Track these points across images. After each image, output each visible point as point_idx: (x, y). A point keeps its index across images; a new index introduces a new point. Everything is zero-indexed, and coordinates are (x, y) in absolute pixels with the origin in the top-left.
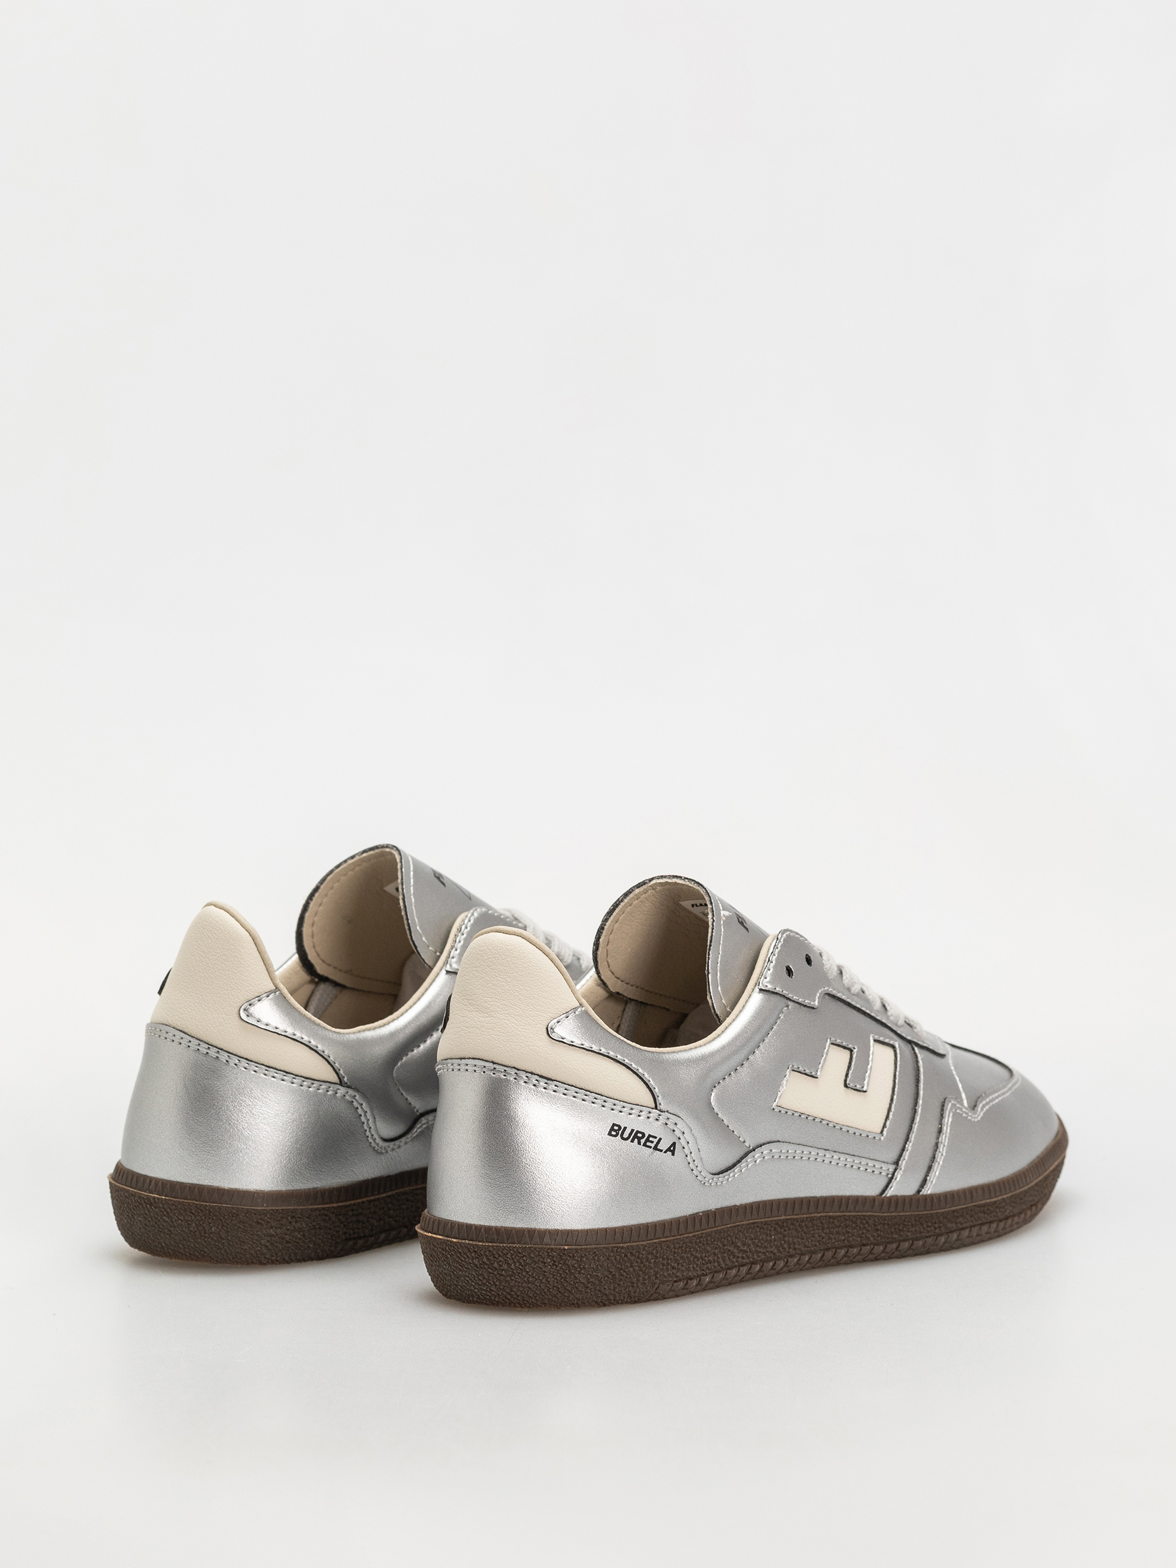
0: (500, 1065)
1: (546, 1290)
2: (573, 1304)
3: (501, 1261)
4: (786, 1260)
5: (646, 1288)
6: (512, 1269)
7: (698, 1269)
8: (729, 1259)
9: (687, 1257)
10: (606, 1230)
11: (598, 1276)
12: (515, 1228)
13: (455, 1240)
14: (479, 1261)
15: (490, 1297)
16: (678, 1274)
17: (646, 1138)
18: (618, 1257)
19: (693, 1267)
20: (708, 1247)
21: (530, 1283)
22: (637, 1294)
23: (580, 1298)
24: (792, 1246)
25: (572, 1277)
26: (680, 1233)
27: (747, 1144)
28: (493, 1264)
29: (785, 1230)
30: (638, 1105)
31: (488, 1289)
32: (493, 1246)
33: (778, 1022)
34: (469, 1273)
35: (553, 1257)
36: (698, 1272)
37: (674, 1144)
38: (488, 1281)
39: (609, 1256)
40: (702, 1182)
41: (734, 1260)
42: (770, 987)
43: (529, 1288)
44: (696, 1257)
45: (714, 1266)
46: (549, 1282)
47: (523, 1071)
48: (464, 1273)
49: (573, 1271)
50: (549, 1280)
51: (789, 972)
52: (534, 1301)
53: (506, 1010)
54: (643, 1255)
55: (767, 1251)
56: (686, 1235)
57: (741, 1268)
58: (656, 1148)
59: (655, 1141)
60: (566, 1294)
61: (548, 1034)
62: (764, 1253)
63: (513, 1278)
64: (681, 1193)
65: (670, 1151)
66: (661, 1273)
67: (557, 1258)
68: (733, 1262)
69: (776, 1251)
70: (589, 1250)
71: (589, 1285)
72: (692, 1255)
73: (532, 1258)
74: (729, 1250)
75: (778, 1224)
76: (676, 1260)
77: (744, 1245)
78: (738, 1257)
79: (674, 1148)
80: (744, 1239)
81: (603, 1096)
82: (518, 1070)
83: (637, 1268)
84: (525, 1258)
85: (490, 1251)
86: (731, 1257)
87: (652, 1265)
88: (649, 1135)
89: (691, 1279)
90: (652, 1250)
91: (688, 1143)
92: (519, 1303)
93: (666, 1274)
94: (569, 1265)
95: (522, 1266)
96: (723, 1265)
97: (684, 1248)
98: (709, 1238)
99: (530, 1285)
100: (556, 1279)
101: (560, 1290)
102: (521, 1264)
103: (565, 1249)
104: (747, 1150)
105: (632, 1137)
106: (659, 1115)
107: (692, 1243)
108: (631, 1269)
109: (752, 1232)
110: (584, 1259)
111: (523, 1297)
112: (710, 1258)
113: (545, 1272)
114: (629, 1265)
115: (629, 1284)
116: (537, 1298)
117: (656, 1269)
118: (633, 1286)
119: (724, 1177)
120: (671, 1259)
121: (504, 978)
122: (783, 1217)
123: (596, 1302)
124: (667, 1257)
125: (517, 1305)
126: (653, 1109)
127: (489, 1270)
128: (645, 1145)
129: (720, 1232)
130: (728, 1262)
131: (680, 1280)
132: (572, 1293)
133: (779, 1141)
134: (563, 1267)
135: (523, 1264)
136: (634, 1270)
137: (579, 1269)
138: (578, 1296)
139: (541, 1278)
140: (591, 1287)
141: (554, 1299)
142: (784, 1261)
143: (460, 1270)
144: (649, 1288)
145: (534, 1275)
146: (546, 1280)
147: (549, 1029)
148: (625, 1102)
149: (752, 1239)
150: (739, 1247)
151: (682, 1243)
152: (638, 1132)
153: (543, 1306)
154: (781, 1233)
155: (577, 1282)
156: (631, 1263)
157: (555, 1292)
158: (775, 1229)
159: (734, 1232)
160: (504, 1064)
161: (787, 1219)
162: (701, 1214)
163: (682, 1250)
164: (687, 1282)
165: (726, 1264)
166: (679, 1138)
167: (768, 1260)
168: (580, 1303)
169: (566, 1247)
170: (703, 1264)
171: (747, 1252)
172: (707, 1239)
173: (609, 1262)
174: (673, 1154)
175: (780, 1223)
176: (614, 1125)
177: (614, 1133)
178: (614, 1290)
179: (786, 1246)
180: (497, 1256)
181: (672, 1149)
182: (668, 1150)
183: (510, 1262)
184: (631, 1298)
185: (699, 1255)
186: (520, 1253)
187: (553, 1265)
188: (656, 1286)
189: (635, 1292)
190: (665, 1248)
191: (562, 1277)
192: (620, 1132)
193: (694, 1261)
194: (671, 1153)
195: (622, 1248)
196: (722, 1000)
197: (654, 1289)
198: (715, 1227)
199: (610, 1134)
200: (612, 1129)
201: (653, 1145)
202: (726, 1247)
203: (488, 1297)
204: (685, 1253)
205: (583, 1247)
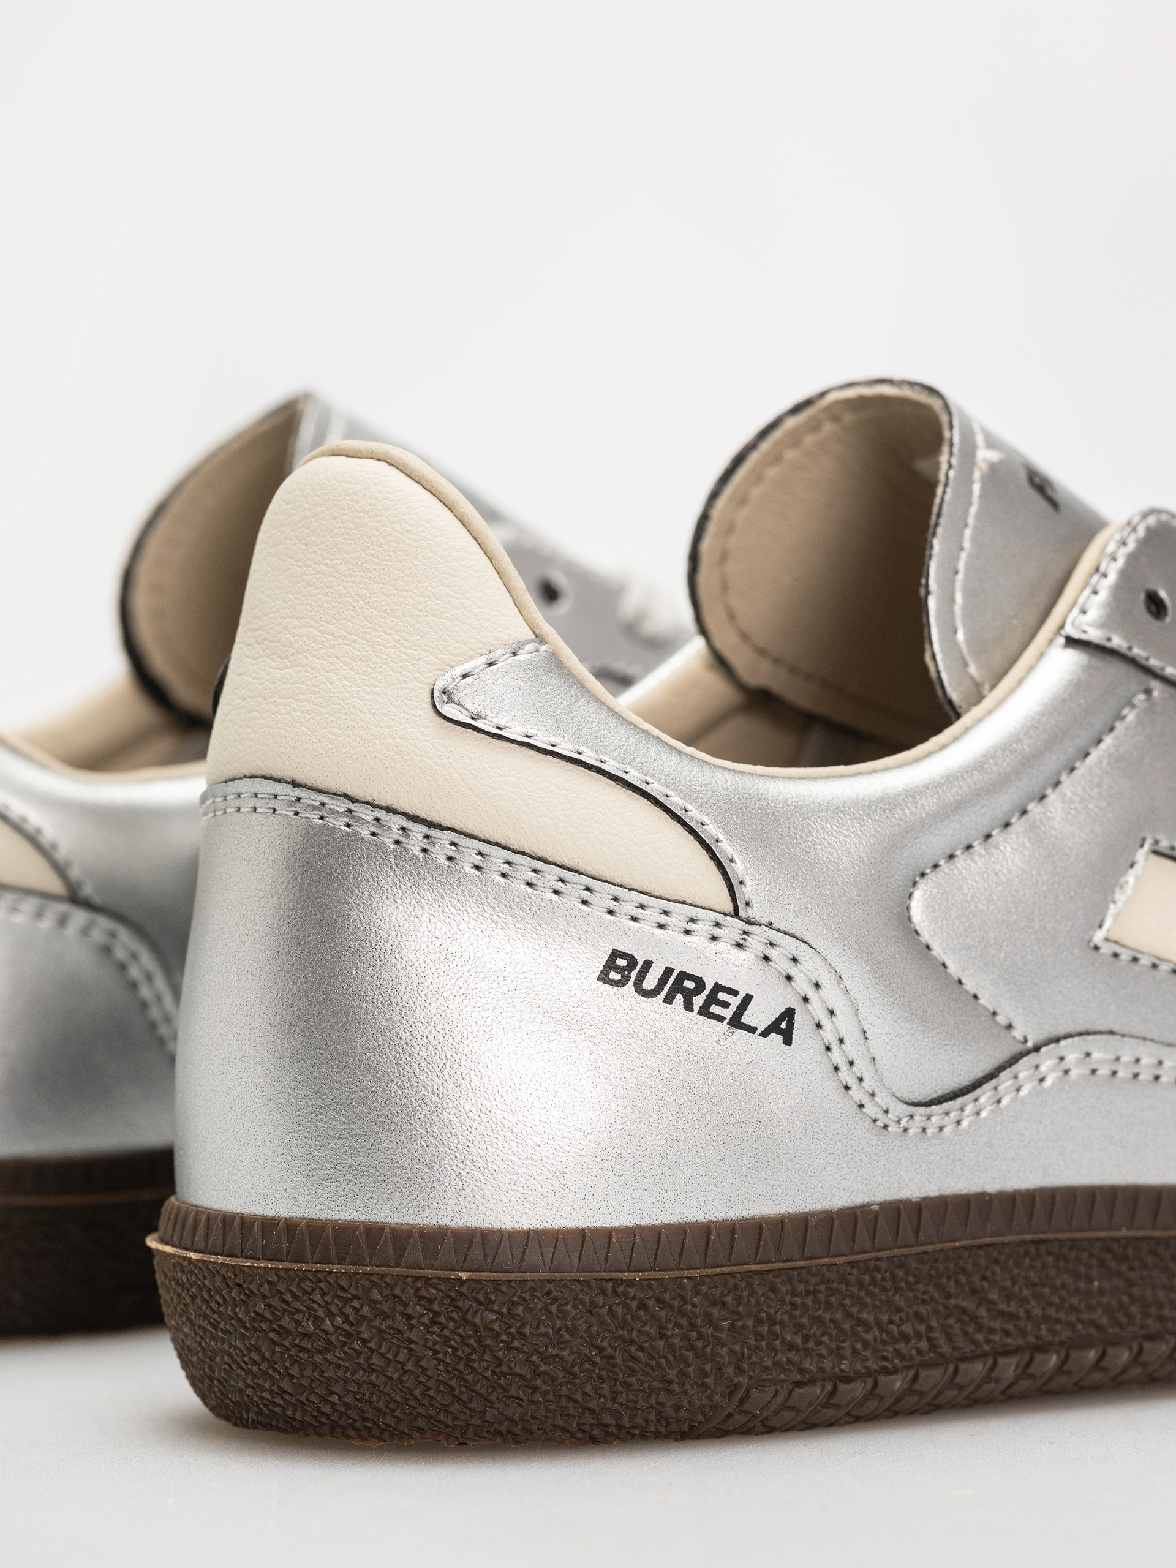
0: (311, 789)
1: (417, 1393)
2: (499, 1433)
3: (298, 1311)
4: (1135, 1346)
5: (710, 1398)
6: (325, 1332)
7: (868, 1353)
8: (966, 1334)
9: (832, 1320)
10: (582, 1233)
11: (562, 1358)
12: (334, 1223)
13: (194, 1256)
14: (247, 1313)
15: (284, 1409)
16: (807, 1365)
17: (706, 992)
18: (619, 1310)
19: (854, 1350)
20: (897, 1297)
21: (373, 1370)
22: (683, 1414)
23: (517, 1417)
24: (1153, 1310)
25: (487, 1357)
26: (807, 1253)
27: (1018, 1033)
28: (279, 1320)
29: (1132, 1269)
30: (684, 903)
31: (275, 1388)
32: (277, 1270)
33: (1119, 726)
34: (231, 1346)
35: (431, 1301)
36: (869, 1364)
37: (789, 1014)
38: (272, 1364)
39: (593, 1304)
40: (880, 1124)
41: (980, 1337)
42: (1094, 635)
43: (374, 1385)
44: (861, 1322)
45: (919, 1352)
46: (424, 1369)
47: (367, 803)
48: (219, 1344)
49: (488, 1341)
50: (424, 1363)
51: (1156, 605)
52: (389, 1420)
53: (332, 647)
54: (694, 1305)
55: (1080, 1321)
56: (826, 1260)
57: (1001, 1361)
58: (736, 1022)
59: (735, 1002)
60: (474, 1405)
61: (434, 706)
62: (1071, 1325)
63: (329, 1356)
64: (812, 1147)
65: (779, 1031)
66: (754, 1359)
67: (442, 1304)
68: (974, 1342)
69: (1104, 1321)
70: (530, 1284)
71: (539, 1382)
72: (849, 1315)
73: (376, 1302)
74: (964, 1311)
75: (1109, 1250)
76: (799, 1327)
77: (1009, 1298)
78: (991, 1330)
79: (791, 1025)
80: (1008, 1284)
81: (581, 873)
82: (353, 800)
83: (676, 1341)
84: (356, 1303)
85: (270, 1283)
86: (970, 1329)
87: (723, 1336)
88: (716, 984)
89: (847, 1380)
90: (723, 1295)
91: (832, 1013)
92: (355, 1429)
93: (769, 1363)
94: (474, 1325)
95: (351, 1324)
96: (946, 1349)
97: (822, 1297)
98: (901, 1273)
99: (374, 1377)
100: (444, 1362)
101: (456, 1392)
102: (347, 1320)
103: (460, 1279)
104: (1020, 1048)
105: (666, 989)
106: (745, 933)
107: (848, 1284)
108: (661, 1344)
109: (1032, 1267)
110: (520, 1311)
111: (363, 1411)
112: (904, 1328)
113: (411, 1342)
114: (653, 1331)
115: (657, 1384)
116: (398, 1413)
117: (737, 1348)
118: (670, 1392)
119: (947, 1114)
120: (782, 1323)
121: (332, 566)
122: (1124, 1233)
123: (565, 1430)
124: (768, 1315)
125: (352, 1433)
126: (726, 915)
127: (272, 1335)
128: (704, 1011)
129: (936, 1261)
130: (960, 1341)
131: (812, 1381)
132: (492, 1403)
133: (1112, 1033)
134: (461, 1331)
135: (351, 1318)
136: (671, 1348)
137: (504, 1337)
138: (509, 1412)
139: (401, 1357)
140: (544, 1388)
141: (442, 1417)
142: (1130, 1349)
143: (213, 1338)
144: (717, 1398)
145: (383, 1350)
146: (418, 1365)
147: (437, 694)
148: (646, 894)
149: (1034, 1285)
150: (992, 1302)
151: (813, 1280)
152: (683, 976)
153: (417, 1435)
154: (1119, 1274)
155: (503, 1374)
156: (662, 1327)
157: (445, 1400)
158: (1102, 1264)
159: (976, 1264)
160: (321, 787)
161: (1137, 1239)
162: (874, 1207)
163: (816, 1301)
164: (835, 1388)
165: (955, 1348)
166: (806, 1000)
167: (1085, 1343)
168: (517, 1430)
169: (464, 1276)
170: (883, 1342)
171: (1018, 1318)
172: (893, 1277)
173: (594, 1320)
174: (788, 1041)
175: (1115, 1246)
176: (616, 954)
177: (615, 976)
178: (614, 1400)
179: (1134, 1309)
180: (288, 1297)
181: (783, 1025)
182: (773, 1028)
183: (321, 1313)
184: (668, 1423)
185: (872, 1319)
186: (344, 1290)
187: (434, 1322)
188: (740, 1394)
189: (677, 1408)
190: (760, 1292)
191: (460, 1359)
192: (634, 974)
193: (854, 1333)
194: (780, 1038)
195: (631, 1283)
196: (965, 664)
197: (736, 1400)
198: (918, 1244)
199: (604, 977)
200: (610, 965)
201: (728, 1013)
202: (952, 1302)
203: (278, 1410)
204: (825, 1310)
205: (513, 1276)
